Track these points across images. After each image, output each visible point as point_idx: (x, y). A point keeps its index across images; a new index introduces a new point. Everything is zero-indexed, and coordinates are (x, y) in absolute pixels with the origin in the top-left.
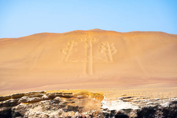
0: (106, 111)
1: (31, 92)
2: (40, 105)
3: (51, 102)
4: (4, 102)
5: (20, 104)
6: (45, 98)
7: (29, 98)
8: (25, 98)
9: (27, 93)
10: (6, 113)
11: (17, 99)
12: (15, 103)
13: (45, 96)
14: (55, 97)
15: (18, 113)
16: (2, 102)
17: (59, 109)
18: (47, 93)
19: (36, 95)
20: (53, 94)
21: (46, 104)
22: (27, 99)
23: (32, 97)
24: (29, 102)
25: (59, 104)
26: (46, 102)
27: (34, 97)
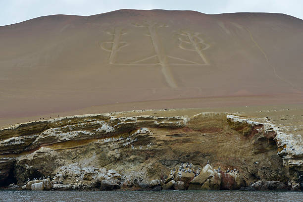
1: (68, 117)
2: (93, 149)
3: (125, 142)
5: (38, 147)
6: (107, 132)
8: (53, 134)
9: (56, 119)
11: (31, 137)
12: (26, 148)
13: (106, 127)
14: (136, 129)
15: (35, 170)
17: (147, 159)
18: (113, 118)
19: (83, 124)
20: (129, 120)
21: (109, 147)
22: (58, 135)
23: (72, 131)
24: (64, 142)
25: (148, 146)
26: (110, 142)
27: (76, 129)
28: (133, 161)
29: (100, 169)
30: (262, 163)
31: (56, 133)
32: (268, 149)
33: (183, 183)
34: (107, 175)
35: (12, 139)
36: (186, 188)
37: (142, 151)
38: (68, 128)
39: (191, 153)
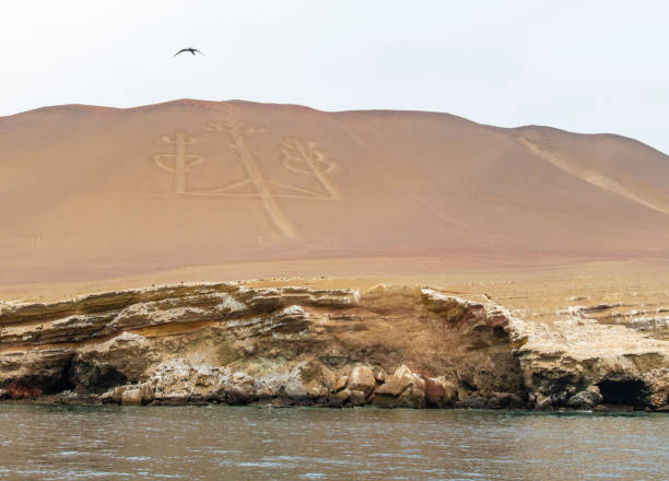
0: (558, 364)
1: (169, 286)
2: (209, 337)
3: (262, 327)
4: (49, 326)
5: (117, 331)
6: (233, 310)
7: (158, 312)
8: (143, 312)
9: (149, 289)
10: (51, 371)
11: (106, 316)
12: (95, 334)
13: (231, 303)
14: (281, 307)
15: (111, 369)
16: (39, 326)
17: (298, 355)
18: (243, 290)
19: (192, 297)
20: (272, 293)
21: (236, 334)
22: (151, 313)
23: (175, 307)
24: (161, 325)
25: (301, 333)
26: (238, 327)
27: (180, 305)
28: (275, 357)
29: (221, 369)
31: (149, 311)
34: (234, 377)
35: (71, 317)
36: (367, 402)
37: (290, 342)
38: (168, 303)
39: (367, 347)
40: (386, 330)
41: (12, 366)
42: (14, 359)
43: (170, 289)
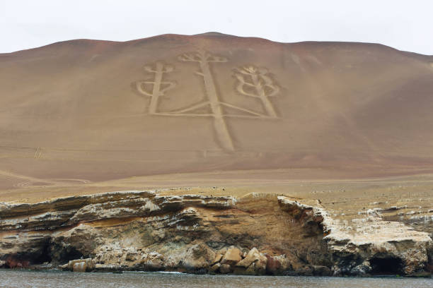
0: (345, 247)
1: (109, 193)
2: (136, 228)
3: (170, 222)
4: (32, 219)
5: (76, 224)
6: (151, 210)
7: (103, 211)
8: (93, 211)
9: (97, 195)
10: (34, 249)
11: (69, 213)
12: (62, 225)
13: (150, 205)
14: (182, 208)
15: (73, 249)
16: (27, 219)
17: (193, 240)
18: (158, 196)
19: (125, 201)
20: (175, 199)
21: (153, 226)
22: (98, 212)
23: (114, 207)
24: (105, 219)
25: (195, 226)
26: (154, 221)
27: (118, 206)
28: (177, 242)
29: (143, 250)
30: (311, 247)
31: (97, 210)
32: (317, 233)
33: (228, 266)
34: (151, 255)
35: (47, 214)
36: (231, 271)
37: (188, 232)
38: (109, 204)
39: (238, 235)
40: (252, 224)
41: (9, 246)
42: (10, 241)
43: (110, 195)
